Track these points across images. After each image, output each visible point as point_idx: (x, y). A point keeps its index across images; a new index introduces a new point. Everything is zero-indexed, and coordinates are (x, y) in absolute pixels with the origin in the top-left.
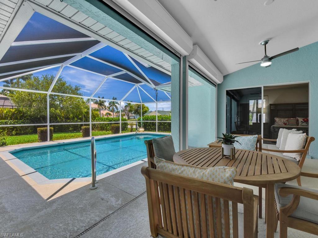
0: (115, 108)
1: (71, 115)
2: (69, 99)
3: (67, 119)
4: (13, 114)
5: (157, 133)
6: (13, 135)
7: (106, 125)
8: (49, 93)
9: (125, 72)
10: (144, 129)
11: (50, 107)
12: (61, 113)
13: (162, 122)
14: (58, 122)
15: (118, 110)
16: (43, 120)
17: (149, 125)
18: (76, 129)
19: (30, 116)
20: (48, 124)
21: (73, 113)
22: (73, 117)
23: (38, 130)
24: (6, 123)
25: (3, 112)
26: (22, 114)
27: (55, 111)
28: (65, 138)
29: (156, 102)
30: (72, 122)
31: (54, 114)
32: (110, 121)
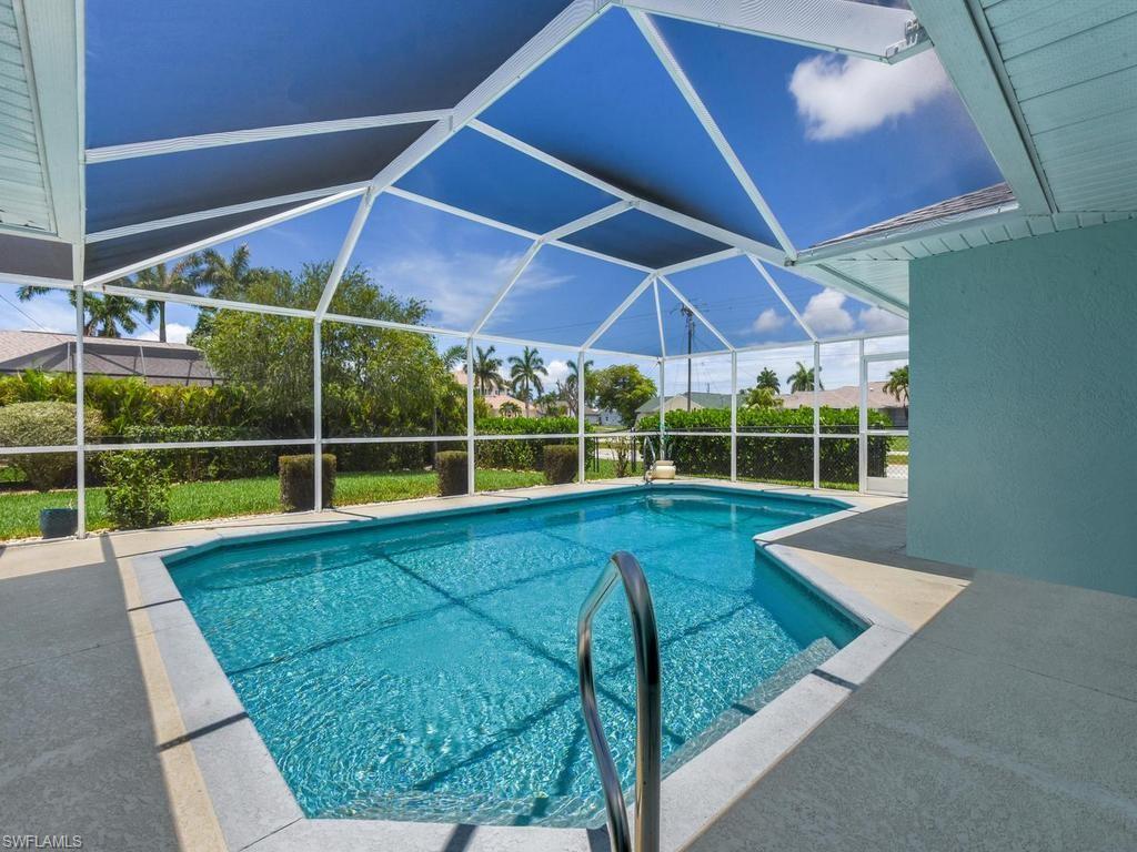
0: (531, 385)
1: (395, 410)
2: (388, 347)
3: (381, 423)
4: (212, 405)
5: (734, 483)
6: (207, 478)
7: (512, 444)
8: (320, 315)
9: (627, 202)
10: (673, 468)
11: (325, 379)
12: (361, 398)
13: (750, 438)
14: (352, 434)
15: (543, 394)
16: (305, 427)
17: (689, 450)
18: (413, 460)
19: (261, 411)
20: (318, 440)
21: (401, 403)
22: (401, 416)
23: (280, 465)
24: (188, 437)
25: (180, 399)
26: (238, 407)
27: (342, 394)
28: (377, 496)
29: (731, 349)
30: (396, 435)
31: (338, 403)
32: (528, 433)
